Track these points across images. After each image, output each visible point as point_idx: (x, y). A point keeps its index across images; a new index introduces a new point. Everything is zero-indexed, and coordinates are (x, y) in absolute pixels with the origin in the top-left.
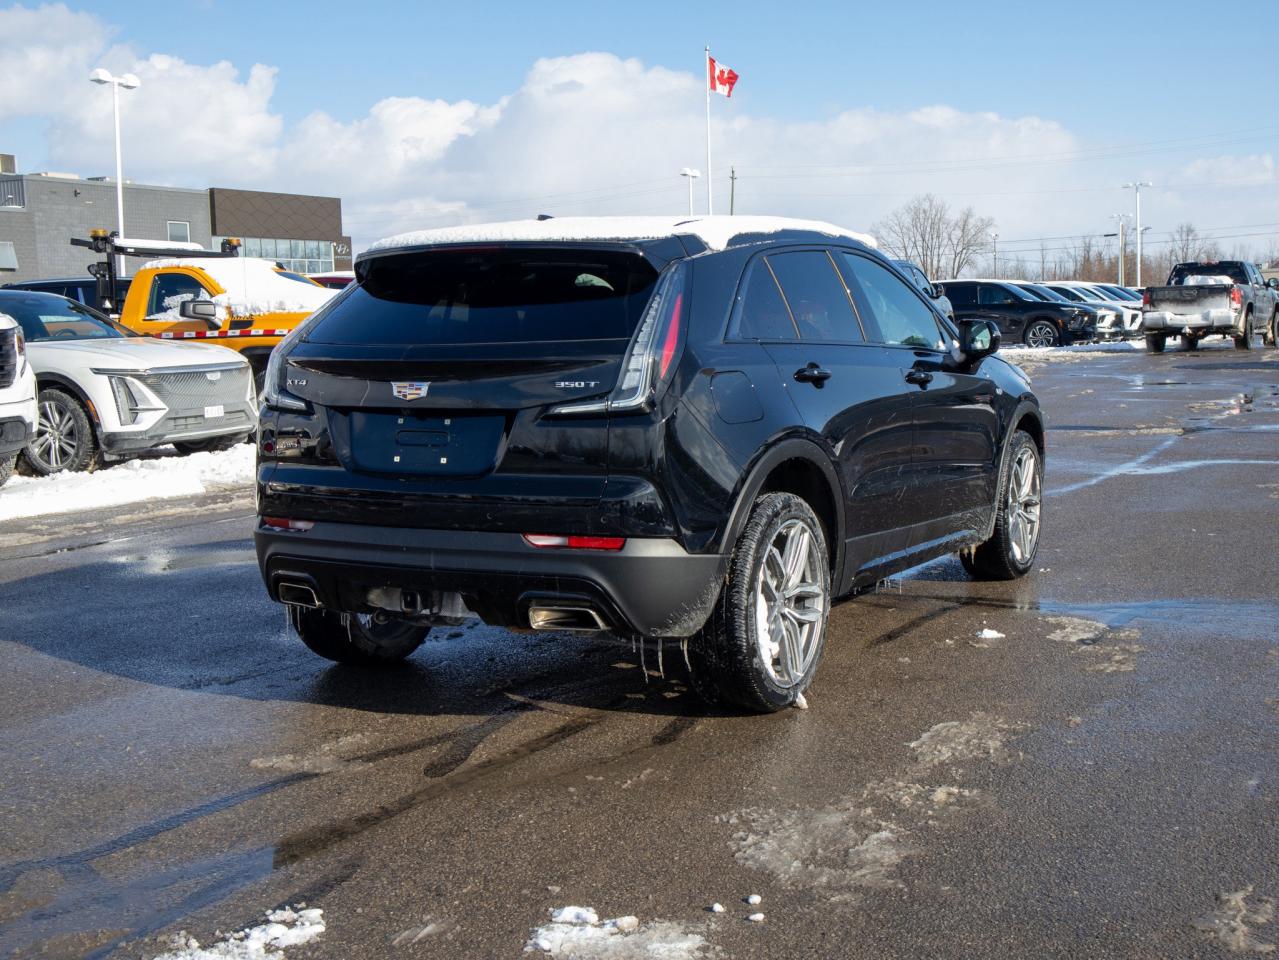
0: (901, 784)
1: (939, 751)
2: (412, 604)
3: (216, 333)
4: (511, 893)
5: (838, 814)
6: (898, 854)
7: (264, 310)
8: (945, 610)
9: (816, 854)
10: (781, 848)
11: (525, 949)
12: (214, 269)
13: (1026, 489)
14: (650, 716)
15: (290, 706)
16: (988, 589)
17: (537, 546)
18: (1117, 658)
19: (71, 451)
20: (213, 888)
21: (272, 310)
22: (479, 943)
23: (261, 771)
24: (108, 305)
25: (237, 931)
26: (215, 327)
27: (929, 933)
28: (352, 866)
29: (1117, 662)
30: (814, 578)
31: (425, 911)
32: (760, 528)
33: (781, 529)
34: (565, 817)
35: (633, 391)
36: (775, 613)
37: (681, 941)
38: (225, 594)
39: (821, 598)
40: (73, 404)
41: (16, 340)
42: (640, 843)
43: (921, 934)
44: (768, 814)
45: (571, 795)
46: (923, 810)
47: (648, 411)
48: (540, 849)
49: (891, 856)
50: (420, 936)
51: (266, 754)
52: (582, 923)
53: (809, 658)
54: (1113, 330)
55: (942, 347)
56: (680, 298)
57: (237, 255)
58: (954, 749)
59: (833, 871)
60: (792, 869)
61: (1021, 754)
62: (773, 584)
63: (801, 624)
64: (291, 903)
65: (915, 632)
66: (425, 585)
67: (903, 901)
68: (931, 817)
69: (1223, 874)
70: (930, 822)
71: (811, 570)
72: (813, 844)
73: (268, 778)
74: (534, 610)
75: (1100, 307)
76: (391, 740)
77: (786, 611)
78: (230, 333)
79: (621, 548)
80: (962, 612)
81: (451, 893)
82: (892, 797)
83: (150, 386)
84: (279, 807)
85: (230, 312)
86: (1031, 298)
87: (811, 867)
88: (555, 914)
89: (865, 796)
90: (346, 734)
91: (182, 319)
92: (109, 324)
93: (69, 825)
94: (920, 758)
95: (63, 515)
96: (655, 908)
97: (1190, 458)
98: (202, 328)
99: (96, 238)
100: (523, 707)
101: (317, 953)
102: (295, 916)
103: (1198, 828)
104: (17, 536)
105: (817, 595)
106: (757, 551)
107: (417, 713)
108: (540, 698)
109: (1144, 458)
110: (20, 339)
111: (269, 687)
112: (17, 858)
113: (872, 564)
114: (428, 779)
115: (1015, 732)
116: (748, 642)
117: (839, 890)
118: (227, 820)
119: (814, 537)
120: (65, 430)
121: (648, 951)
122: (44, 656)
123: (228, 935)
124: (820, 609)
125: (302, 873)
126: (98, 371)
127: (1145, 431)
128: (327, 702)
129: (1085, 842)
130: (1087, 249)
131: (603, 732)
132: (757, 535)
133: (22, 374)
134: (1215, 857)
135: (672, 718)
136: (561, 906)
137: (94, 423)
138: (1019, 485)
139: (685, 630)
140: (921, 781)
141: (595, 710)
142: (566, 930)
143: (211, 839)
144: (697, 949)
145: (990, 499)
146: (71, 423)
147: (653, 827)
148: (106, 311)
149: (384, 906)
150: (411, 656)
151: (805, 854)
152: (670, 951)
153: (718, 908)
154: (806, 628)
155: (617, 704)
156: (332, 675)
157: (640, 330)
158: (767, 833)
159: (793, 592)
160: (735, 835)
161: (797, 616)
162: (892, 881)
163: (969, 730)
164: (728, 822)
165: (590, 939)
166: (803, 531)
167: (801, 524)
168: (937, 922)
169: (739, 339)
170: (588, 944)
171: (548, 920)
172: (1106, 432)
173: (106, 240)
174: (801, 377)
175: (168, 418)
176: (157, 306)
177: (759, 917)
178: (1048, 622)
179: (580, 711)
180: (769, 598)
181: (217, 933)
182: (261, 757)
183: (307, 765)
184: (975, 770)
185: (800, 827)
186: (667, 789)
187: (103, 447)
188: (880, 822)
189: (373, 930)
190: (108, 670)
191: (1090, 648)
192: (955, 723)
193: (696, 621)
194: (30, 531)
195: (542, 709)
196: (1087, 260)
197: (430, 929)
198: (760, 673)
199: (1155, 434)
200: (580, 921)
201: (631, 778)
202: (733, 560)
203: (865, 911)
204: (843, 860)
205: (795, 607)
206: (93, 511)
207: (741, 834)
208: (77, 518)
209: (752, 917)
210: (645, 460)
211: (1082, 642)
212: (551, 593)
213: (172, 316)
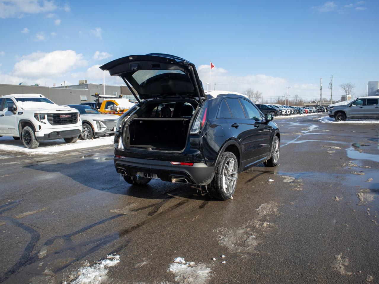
0: (256, 221)
1: (263, 212)
2: (146, 176)
3: (117, 113)
4: (165, 252)
5: (242, 230)
6: (257, 242)
7: (126, 108)
8: (260, 174)
9: (237, 242)
10: (229, 240)
11: (167, 271)
12: (117, 101)
13: (277, 148)
14: (198, 200)
15: (121, 196)
16: (269, 169)
17: (174, 164)
18: (298, 187)
19: (89, 135)
20: (96, 247)
21: (127, 108)
22: (156, 268)
23: (112, 213)
24: (98, 107)
25: (99, 261)
26: (117, 112)
27: (267, 268)
28: (128, 242)
29: (299, 188)
30: (235, 170)
31: (144, 257)
32: (224, 160)
33: (228, 160)
34: (179, 229)
35: (196, 130)
36: (227, 178)
37: (205, 270)
38: (112, 167)
39: (236, 175)
40: (89, 126)
41: (78, 114)
42: (196, 237)
43: (265, 268)
44: (225, 229)
45: (180, 222)
46: (261, 229)
47: (199, 134)
48: (172, 239)
49: (255, 243)
50: (142, 265)
51: (114, 208)
52: (180, 263)
53: (234, 188)
54: (285, 114)
55: (261, 119)
56: (206, 109)
57: (122, 98)
58: (267, 211)
59: (242, 247)
60: (232, 247)
61: (282, 213)
62: (226, 172)
63: (232, 180)
64: (113, 253)
65: (255, 179)
66: (149, 172)
67: (259, 257)
68: (263, 231)
69: (334, 249)
70: (264, 233)
71: (234, 169)
72: (236, 239)
73: (113, 215)
74: (173, 179)
75: (283, 109)
76: (141, 206)
77: (229, 178)
78: (120, 113)
79: (192, 165)
80: (264, 175)
81: (150, 252)
82: (254, 225)
83: (104, 123)
84: (114, 223)
85: (120, 109)
86: (270, 108)
87: (236, 246)
88: (175, 260)
89: (248, 224)
90: (132, 204)
91: (111, 110)
92: (98, 111)
93: (69, 226)
94: (259, 214)
95: (85, 148)
96: (199, 258)
97: (304, 139)
98: (114, 112)
99: (96, 95)
100: (171, 197)
101: (117, 270)
102: (113, 257)
103: (325, 235)
104: (76, 153)
105: (236, 174)
106: (223, 165)
107: (148, 198)
108: (175, 195)
109: (295, 140)
110: (79, 114)
111: (117, 190)
112: (56, 235)
113: (247, 166)
114: (148, 217)
115: (279, 206)
116: (220, 186)
117: (244, 253)
118: (103, 226)
119: (235, 161)
120: (88, 131)
121: (197, 273)
122: (74, 181)
123: (97, 262)
124: (236, 177)
125: (117, 243)
126: (94, 120)
127: (295, 134)
128: (129, 195)
129: (300, 239)
130: (279, 99)
131: (188, 205)
132: (223, 162)
133: (79, 121)
134: (331, 244)
135: (203, 201)
136: (176, 257)
137: (93, 130)
138: (276, 147)
139: (207, 183)
140: (260, 220)
141: (186, 199)
142: (177, 265)
143: (98, 232)
144: (209, 273)
145: (270, 151)
146: (89, 130)
147: (199, 233)
148: (97, 109)
149: (134, 255)
150: (148, 184)
151: (235, 242)
152: (203, 273)
153: (214, 259)
154: (233, 181)
155: (191, 197)
156: (131, 188)
157: (198, 116)
158: (225, 235)
159: (230, 174)
160: (218, 236)
161: (231, 179)
162: (256, 251)
163: (269, 206)
164: (216, 232)
165: (183, 268)
166: (233, 160)
167: (232, 159)
168: (268, 264)
169: (219, 118)
170: (182, 270)
171: (173, 262)
172: (287, 134)
173: (98, 95)
174: (233, 126)
175: (107, 129)
176: (106, 108)
177: (224, 262)
178: (282, 177)
179: (183, 199)
180: (225, 175)
181: (95, 261)
182: (113, 209)
183: (122, 212)
184: (272, 217)
185: (233, 234)
186: (202, 221)
187: (95, 135)
188: (252, 233)
189: (131, 262)
190: (86, 185)
191: (292, 184)
192: (266, 204)
193: (209, 181)
194: (78, 152)
195: (175, 198)
196: (279, 100)
197: (144, 263)
198: (223, 192)
199: (296, 135)
200: (181, 262)
201: (194, 218)
202: (218, 167)
203: (250, 260)
204: (243, 244)
205: (231, 177)
206: (91, 147)
207: (219, 235)
208: (88, 149)
209: (223, 262)
210: (198, 144)
211: (290, 182)
212: (177, 175)
213: (109, 110)
